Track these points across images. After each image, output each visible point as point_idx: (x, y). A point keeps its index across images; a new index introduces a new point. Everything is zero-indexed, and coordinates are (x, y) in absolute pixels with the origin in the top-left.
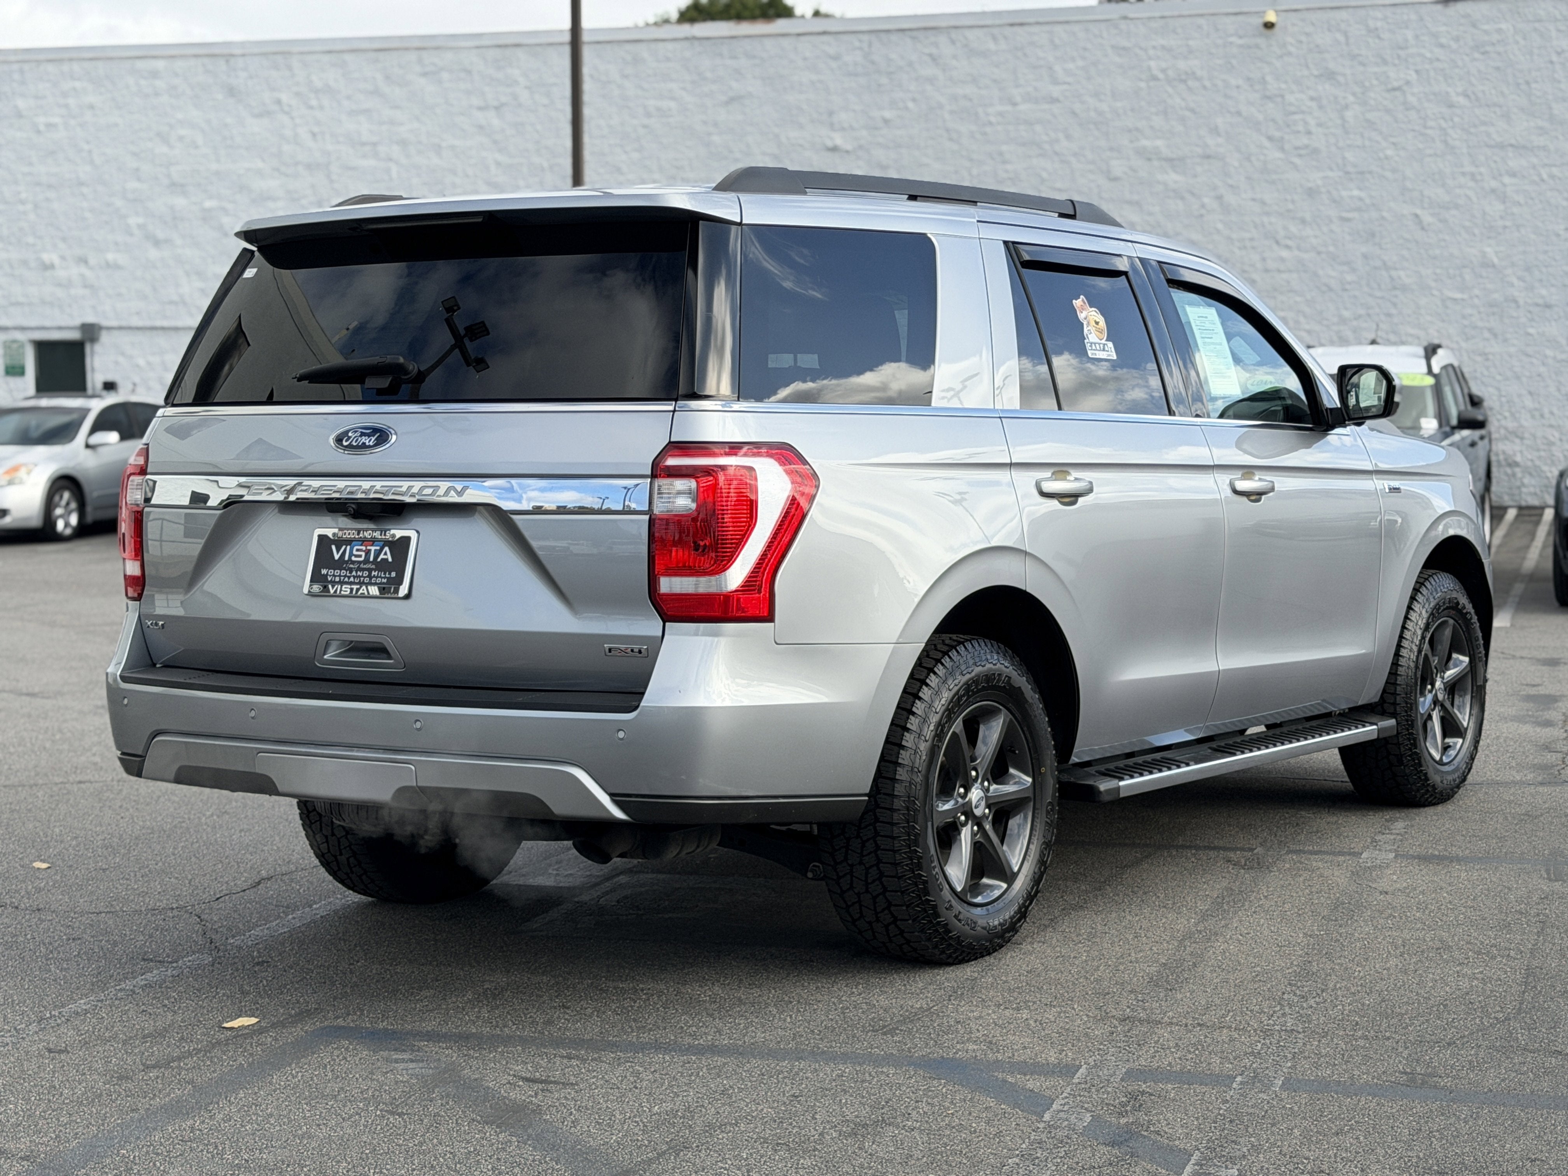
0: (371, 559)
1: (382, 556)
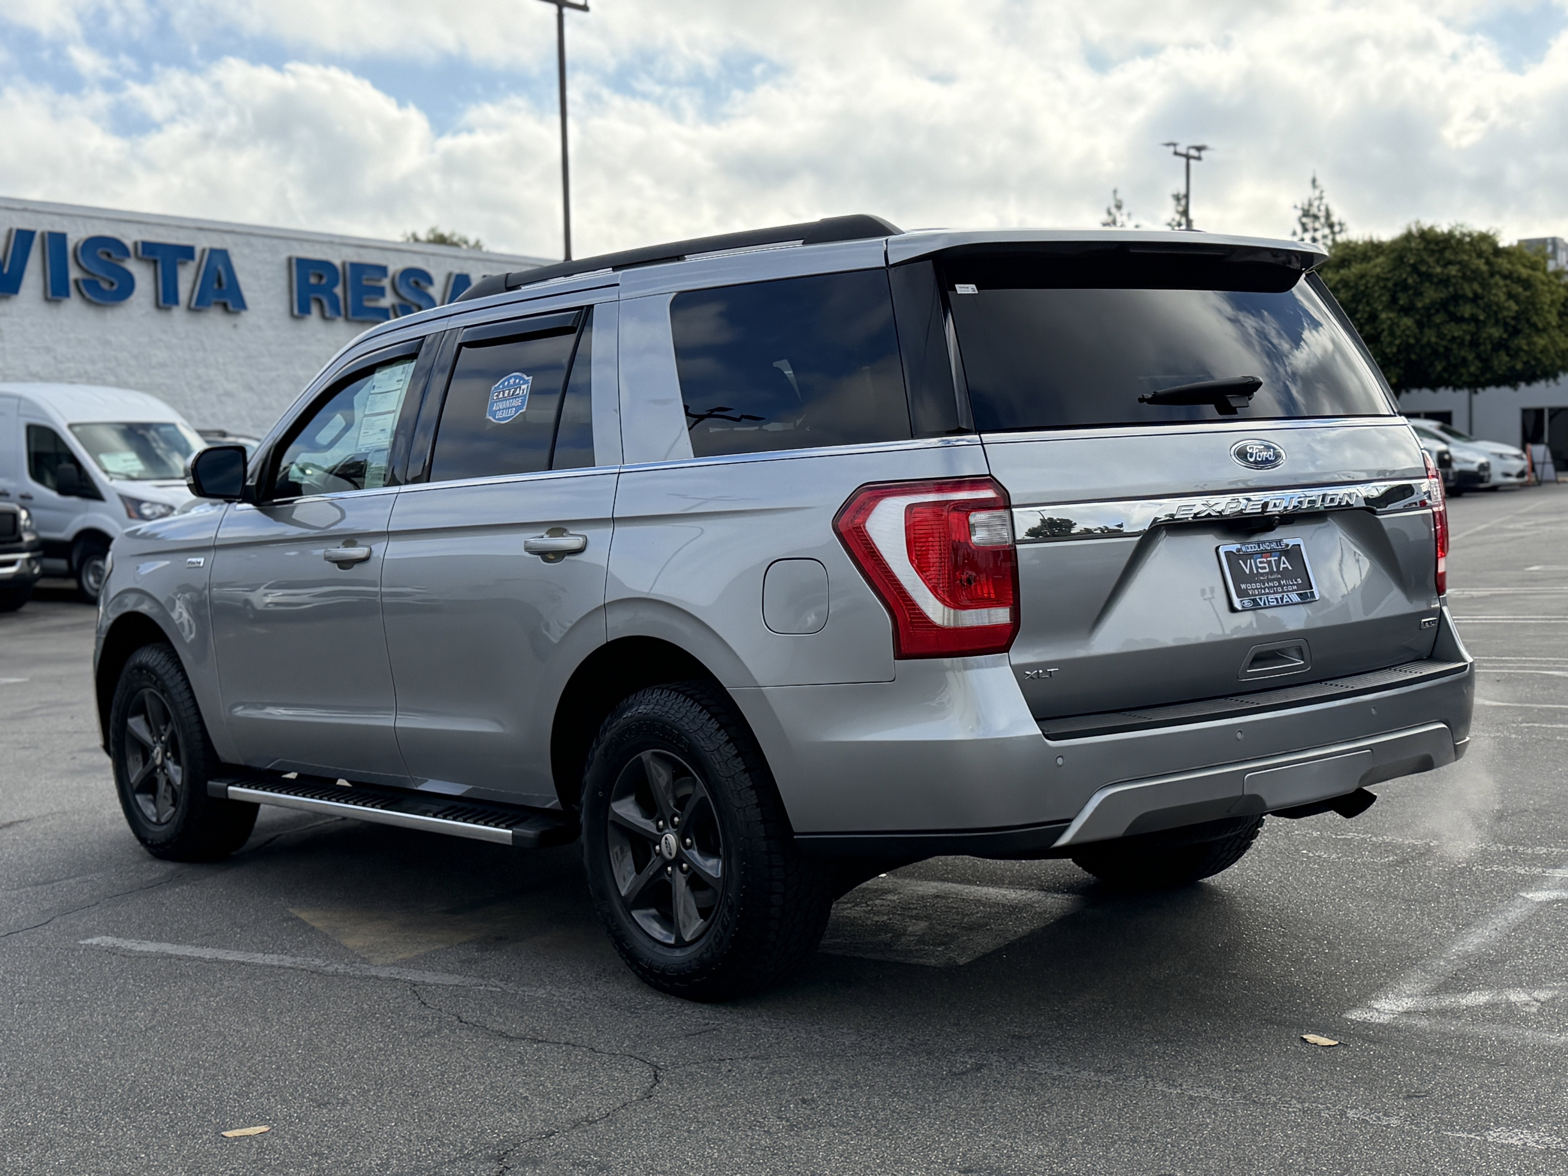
0: (1275, 570)
1: (1282, 566)
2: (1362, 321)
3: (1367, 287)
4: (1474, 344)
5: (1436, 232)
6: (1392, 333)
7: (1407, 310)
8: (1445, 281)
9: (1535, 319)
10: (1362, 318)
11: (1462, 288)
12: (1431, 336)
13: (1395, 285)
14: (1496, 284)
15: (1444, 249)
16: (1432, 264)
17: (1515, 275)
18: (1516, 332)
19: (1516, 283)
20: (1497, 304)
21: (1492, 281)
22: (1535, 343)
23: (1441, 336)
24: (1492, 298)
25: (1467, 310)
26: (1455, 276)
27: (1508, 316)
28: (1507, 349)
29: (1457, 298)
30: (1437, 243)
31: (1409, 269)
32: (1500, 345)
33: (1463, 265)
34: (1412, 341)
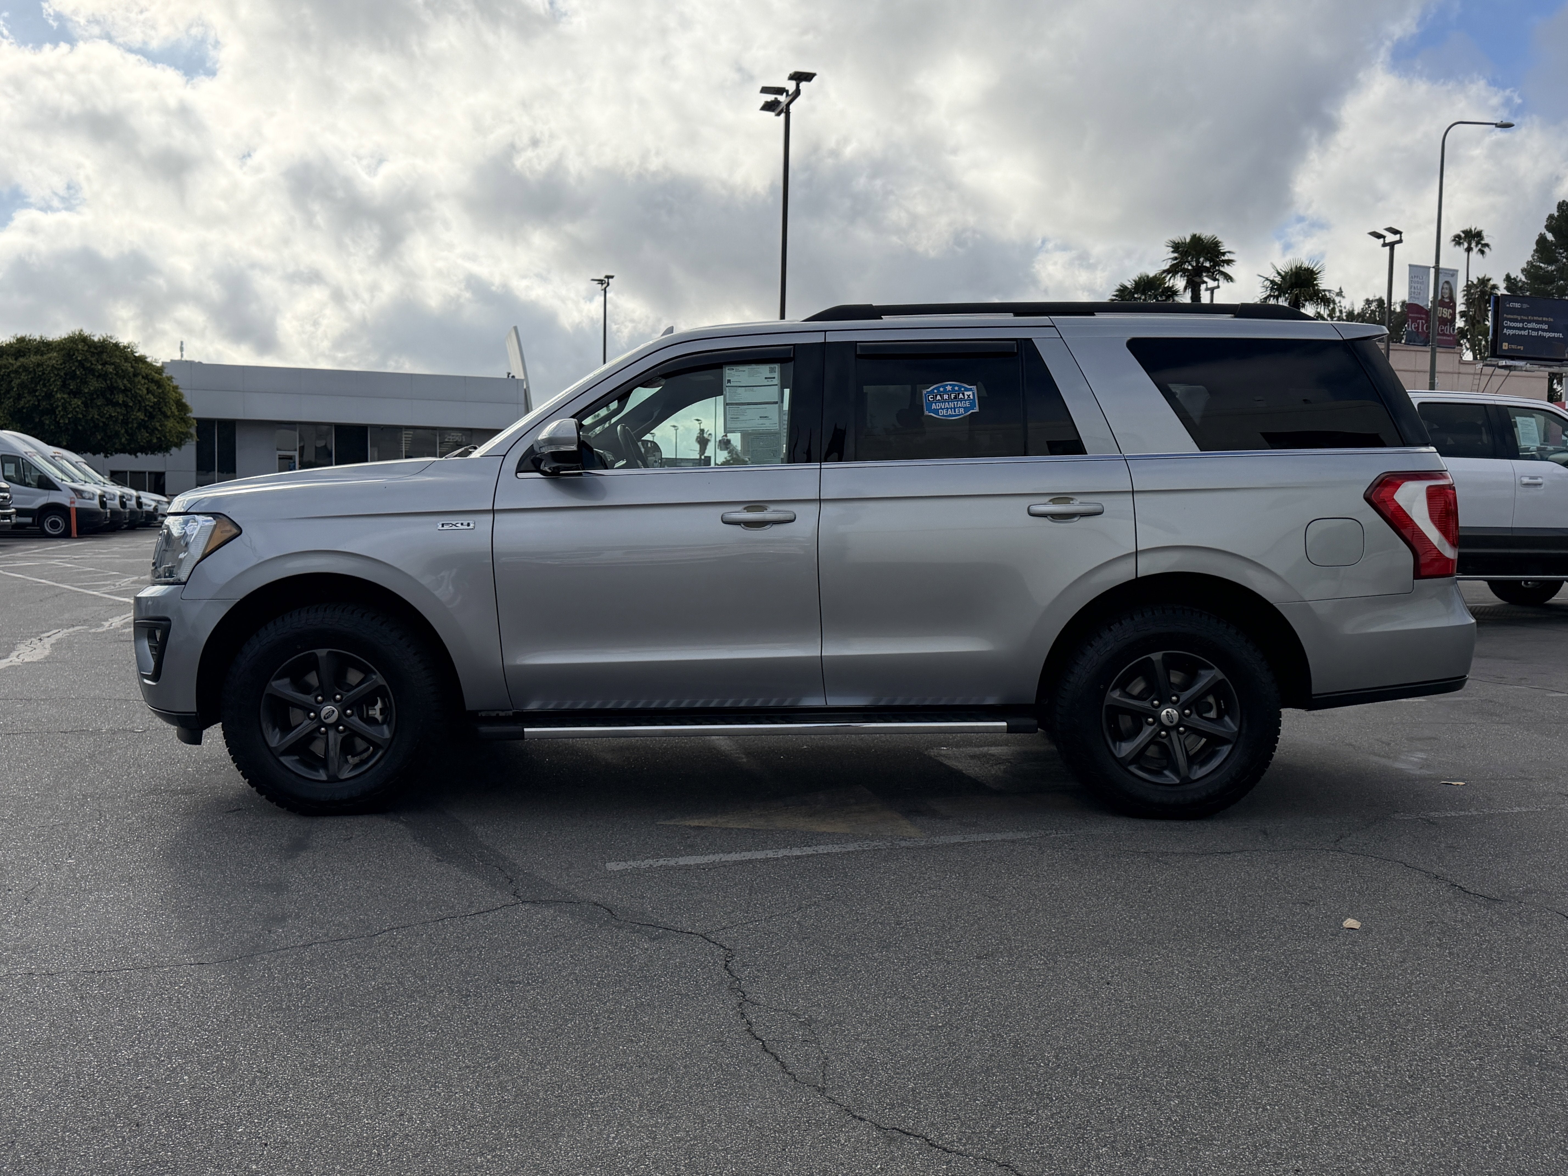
2: (40, 398)
3: (44, 373)
4: (125, 422)
5: (93, 341)
6: (65, 409)
7: (75, 394)
8: (103, 376)
9: (165, 409)
10: (40, 395)
11: (116, 382)
12: (94, 413)
13: (66, 374)
14: (139, 382)
15: (102, 352)
16: (94, 362)
17: (150, 377)
18: (151, 417)
19: (152, 383)
20: (141, 396)
21: (136, 380)
22: (165, 426)
23: (101, 415)
24: (138, 391)
25: (120, 398)
26: (111, 373)
27: (148, 405)
28: (146, 428)
29: (112, 389)
30: (96, 348)
31: (76, 364)
32: (142, 425)
33: (117, 367)
34: (80, 416)
